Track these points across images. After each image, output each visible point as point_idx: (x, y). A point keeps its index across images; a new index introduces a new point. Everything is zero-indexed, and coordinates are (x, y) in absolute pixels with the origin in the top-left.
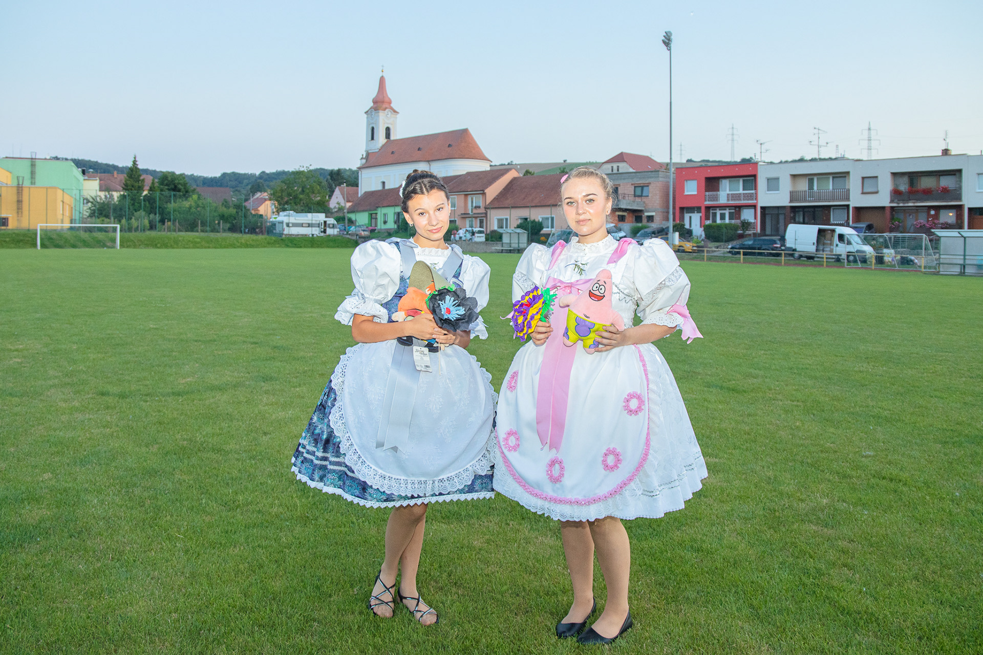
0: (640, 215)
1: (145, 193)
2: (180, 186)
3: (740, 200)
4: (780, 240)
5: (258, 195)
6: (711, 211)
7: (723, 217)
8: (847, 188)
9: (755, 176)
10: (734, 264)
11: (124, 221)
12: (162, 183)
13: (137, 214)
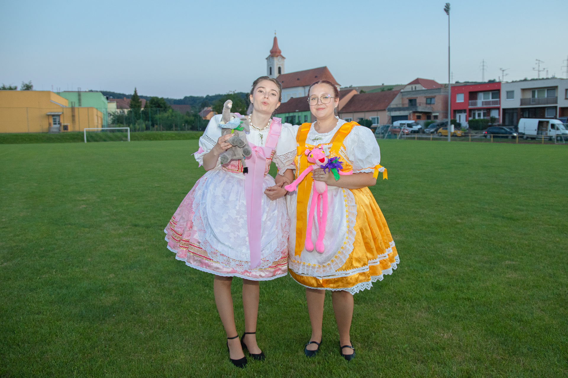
0: (430, 115)
1: (142, 109)
2: (162, 105)
3: (490, 105)
4: (515, 128)
5: (206, 109)
6: (473, 112)
7: (479, 115)
8: (556, 96)
9: (499, 90)
10: (488, 143)
11: (131, 125)
12: (151, 103)
13: (138, 121)
